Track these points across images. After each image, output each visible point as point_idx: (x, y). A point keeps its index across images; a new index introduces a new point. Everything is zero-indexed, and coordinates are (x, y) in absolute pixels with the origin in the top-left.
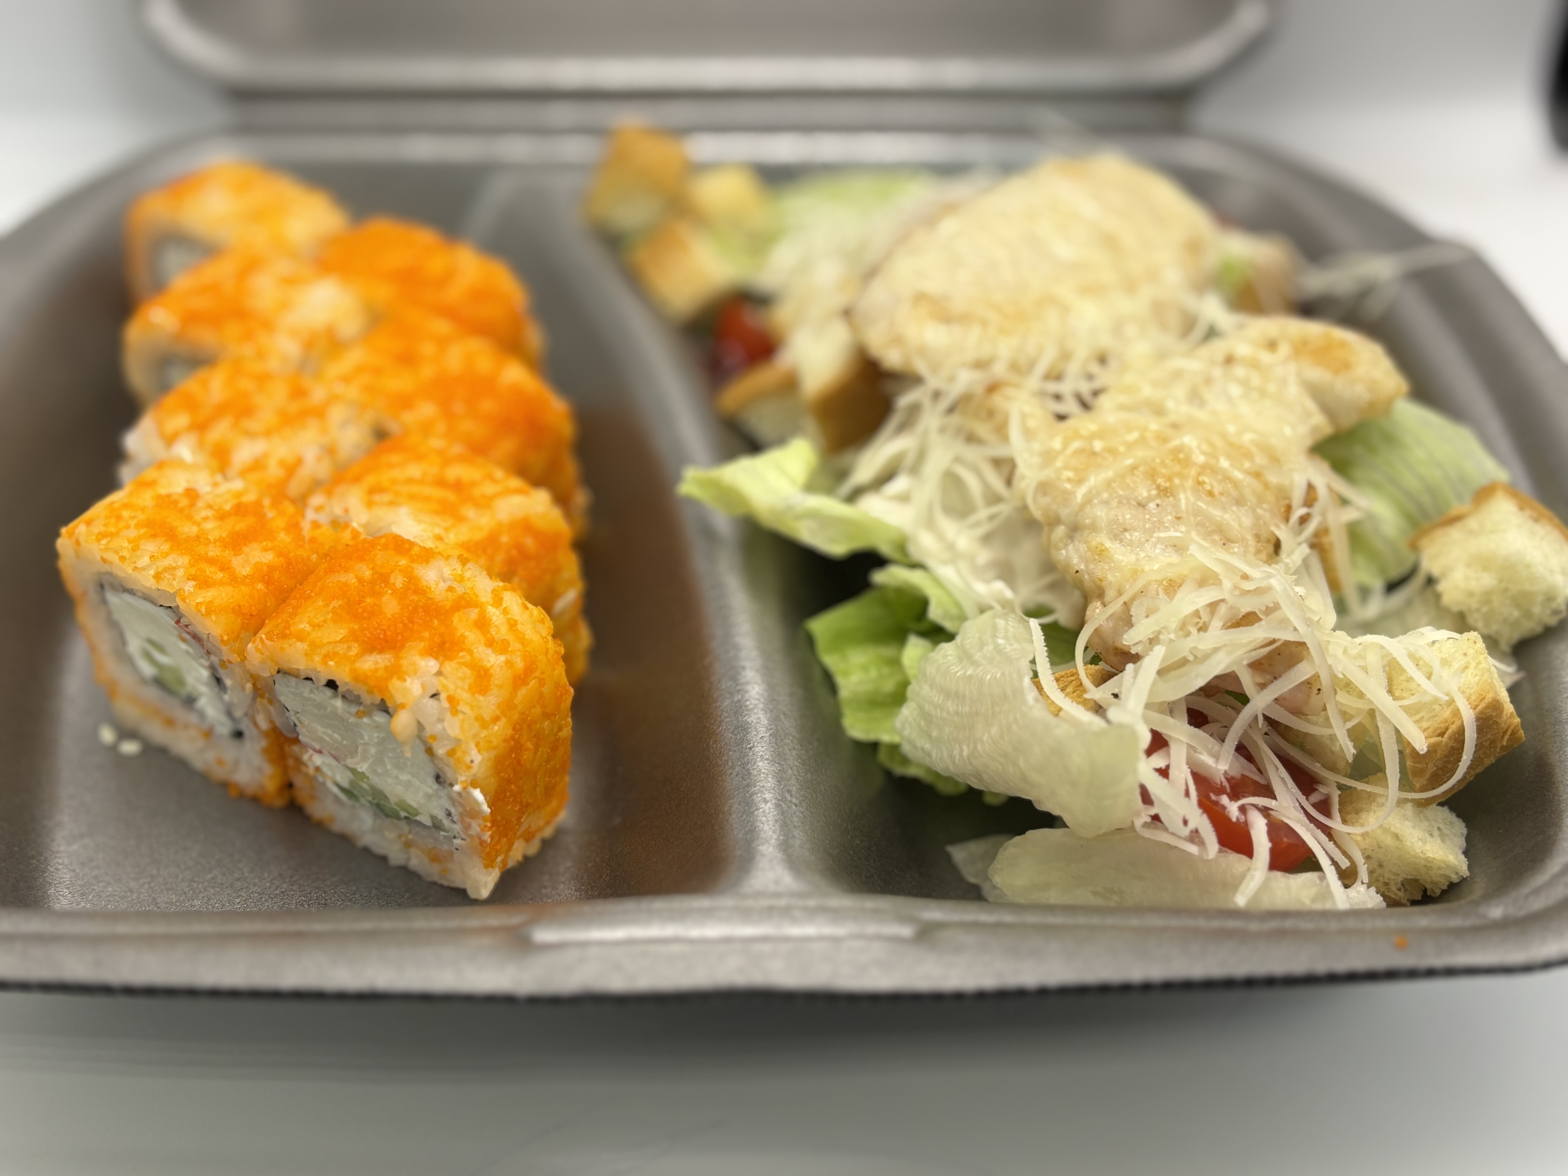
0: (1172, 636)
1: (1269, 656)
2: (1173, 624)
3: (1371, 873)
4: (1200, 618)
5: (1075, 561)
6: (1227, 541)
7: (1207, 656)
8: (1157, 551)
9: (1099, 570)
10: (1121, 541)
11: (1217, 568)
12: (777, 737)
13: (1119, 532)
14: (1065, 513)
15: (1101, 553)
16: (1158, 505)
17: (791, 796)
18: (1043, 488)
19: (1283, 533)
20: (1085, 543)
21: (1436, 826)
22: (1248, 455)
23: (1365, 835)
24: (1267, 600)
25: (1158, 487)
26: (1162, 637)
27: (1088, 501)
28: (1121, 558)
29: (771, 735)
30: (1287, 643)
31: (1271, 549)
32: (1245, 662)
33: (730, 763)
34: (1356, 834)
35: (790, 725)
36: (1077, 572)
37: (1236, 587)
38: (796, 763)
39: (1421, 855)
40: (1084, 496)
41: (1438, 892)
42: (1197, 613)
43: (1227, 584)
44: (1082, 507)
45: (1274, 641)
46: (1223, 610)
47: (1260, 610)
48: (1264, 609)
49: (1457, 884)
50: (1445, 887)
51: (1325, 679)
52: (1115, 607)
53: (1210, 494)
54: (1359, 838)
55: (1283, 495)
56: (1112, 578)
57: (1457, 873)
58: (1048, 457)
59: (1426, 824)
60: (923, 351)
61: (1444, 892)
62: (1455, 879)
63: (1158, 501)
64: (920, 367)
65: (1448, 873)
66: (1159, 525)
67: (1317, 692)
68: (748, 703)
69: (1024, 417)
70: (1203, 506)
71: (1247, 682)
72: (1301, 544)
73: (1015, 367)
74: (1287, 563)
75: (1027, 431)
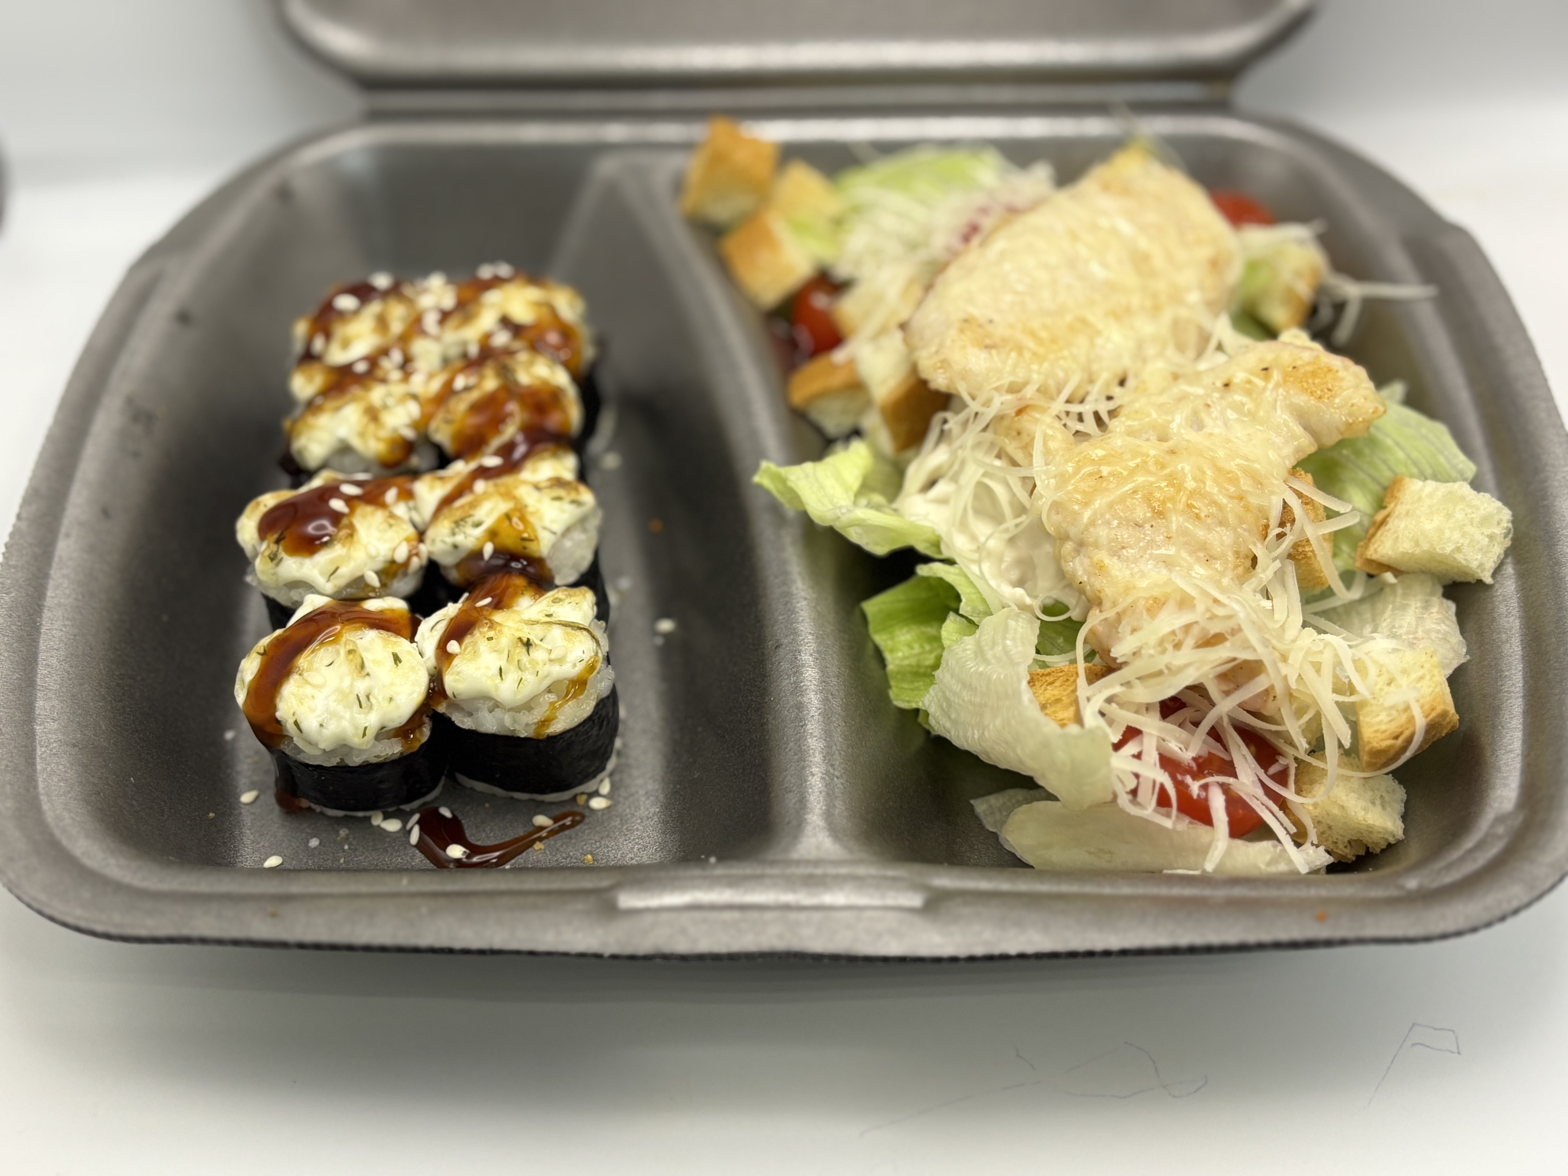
1: (1233, 669)
3: (1321, 834)
5: (1080, 573)
6: (1209, 559)
7: (1181, 669)
8: (1149, 566)
9: (1099, 583)
10: (1119, 557)
11: (1192, 592)
12: (825, 716)
13: (1117, 549)
14: (1073, 531)
15: (1100, 569)
16: (1152, 526)
17: (834, 769)
18: (1056, 506)
19: (1259, 550)
20: (1089, 557)
21: (1379, 795)
22: (1234, 481)
23: (1315, 805)
24: (1231, 624)
25: (1153, 509)
26: (1143, 651)
27: (1092, 523)
28: (1117, 573)
29: (820, 714)
30: (1246, 662)
31: (1249, 563)
32: (1211, 676)
33: (785, 738)
34: (1308, 804)
35: (837, 704)
36: (1081, 583)
37: (1208, 610)
38: (840, 739)
39: (1363, 822)
40: (1089, 518)
41: (1378, 851)
42: (1173, 633)
43: (1200, 607)
45: (1234, 659)
48: (1229, 631)
49: (1395, 845)
50: (1384, 847)
53: (1197, 517)
54: (1311, 808)
56: (1108, 592)
57: (1394, 836)
58: (1062, 479)
59: (1370, 793)
60: (965, 375)
61: (1383, 851)
62: (1392, 840)
64: (962, 389)
65: (1386, 836)
66: (1152, 544)
68: (803, 685)
70: (1190, 527)
71: (1214, 690)
72: (1274, 560)
73: (1042, 390)
74: (1262, 575)
75: (1047, 452)
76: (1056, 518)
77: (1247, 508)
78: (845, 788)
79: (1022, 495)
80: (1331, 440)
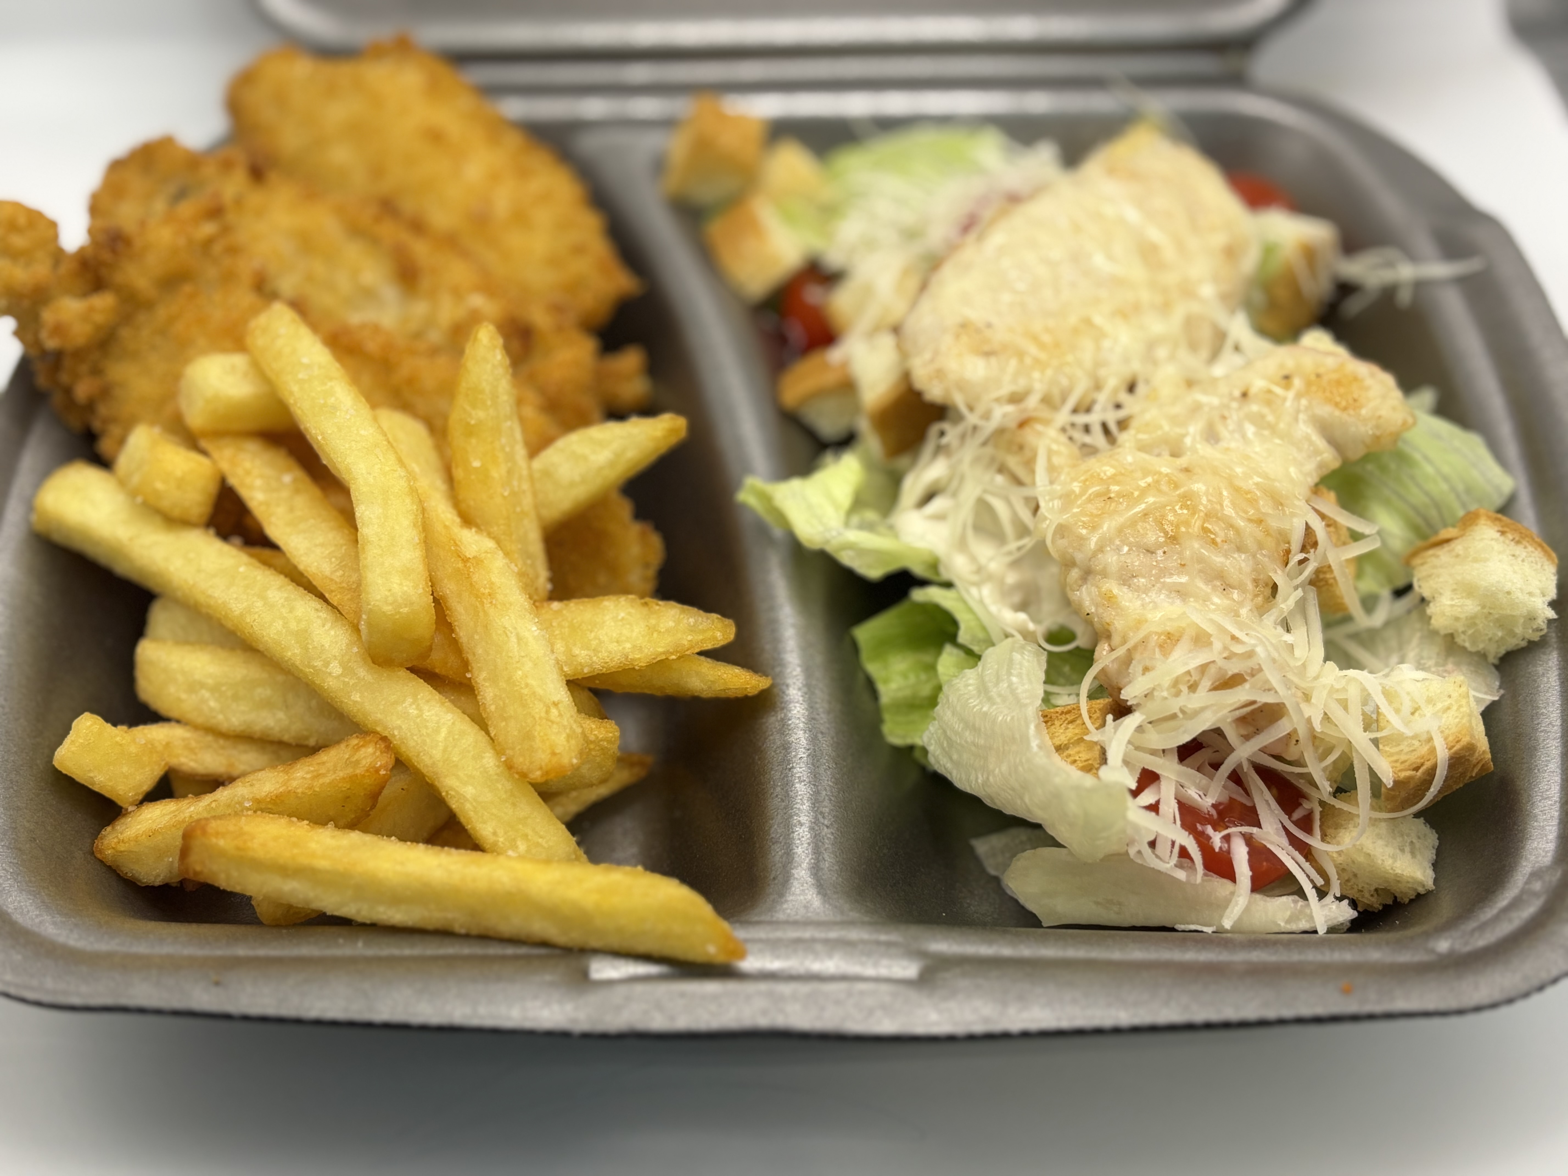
0: (1165, 694)
1: (1253, 712)
2: (1167, 682)
3: (1344, 883)
4: (1191, 676)
5: (1087, 603)
6: (1227, 587)
7: (1196, 713)
8: (1162, 596)
9: (1108, 615)
10: (1129, 586)
11: (1210, 629)
12: (814, 757)
13: (1127, 578)
14: (1079, 557)
15: (1110, 600)
16: (1164, 553)
17: (824, 817)
18: (1062, 530)
19: (1279, 578)
20: (1097, 587)
21: (1409, 841)
22: (1253, 502)
23: (1339, 853)
24: (1251, 663)
25: (1166, 533)
26: (1156, 693)
27: (1100, 549)
28: (1127, 604)
29: (808, 756)
30: (1266, 705)
31: (1268, 591)
32: (1229, 720)
33: (772, 783)
34: (1332, 852)
35: (826, 744)
36: (1088, 614)
37: (1225, 648)
38: (830, 783)
39: (1391, 871)
40: (1096, 543)
41: (1407, 901)
42: (1188, 673)
43: (1217, 645)
44: (1094, 554)
45: (1253, 702)
46: (1212, 670)
47: (1246, 672)
48: (1249, 671)
49: (1424, 895)
50: (1413, 897)
51: (1302, 733)
52: (1121, 652)
53: (1214, 542)
54: (1335, 855)
55: (1283, 537)
56: (1118, 625)
57: (1424, 886)
58: (1068, 499)
59: (1399, 839)
60: (961, 385)
61: (1411, 901)
62: (1421, 890)
63: (1165, 549)
64: (959, 400)
65: (1415, 886)
66: (1164, 572)
67: (1295, 742)
68: (790, 722)
69: (1050, 453)
70: (1206, 553)
71: (1232, 735)
72: (1296, 588)
73: (1047, 401)
74: (1282, 606)
75: (1052, 469)
76: (1062, 543)
77: (1267, 533)
78: (835, 838)
79: (1025, 515)
80: (1355, 454)
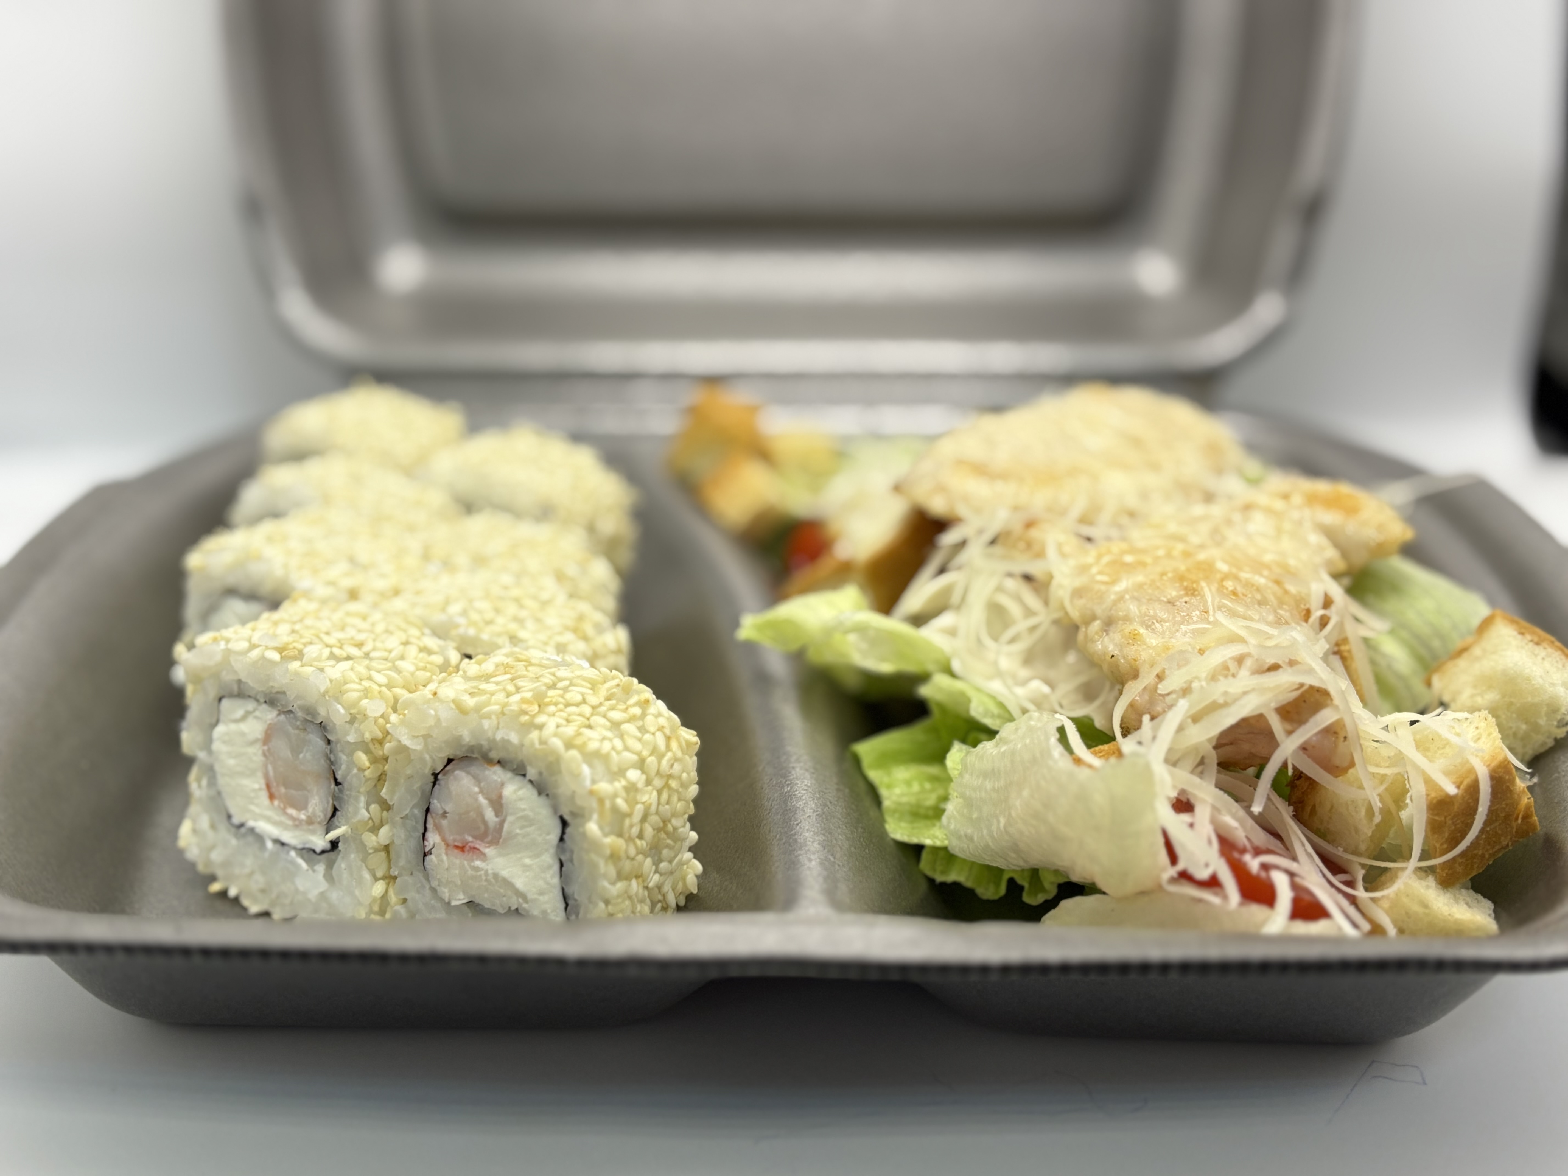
0: (1204, 684)
2: (1204, 674)
4: (1228, 668)
5: (1110, 648)
9: (1131, 652)
10: (1153, 629)
13: (1150, 623)
14: (1099, 611)
15: (1135, 637)
16: (1186, 603)
18: (1078, 593)
20: (1120, 632)
22: (1269, 568)
25: (1186, 588)
27: (1121, 598)
28: (1152, 641)
30: (1310, 691)
32: (1273, 706)
36: (1112, 656)
37: (1260, 643)
40: (1117, 594)
42: (1225, 665)
43: (1250, 641)
44: (1115, 603)
45: (1298, 686)
46: (1250, 659)
47: (1284, 661)
51: (1349, 727)
52: (1148, 679)
53: (1234, 593)
55: (1302, 599)
63: (1186, 599)
64: (962, 510)
66: (1188, 619)
67: (1344, 737)
69: (1059, 545)
71: (1276, 724)
73: (1051, 511)
75: (1062, 554)
77: (1286, 592)
